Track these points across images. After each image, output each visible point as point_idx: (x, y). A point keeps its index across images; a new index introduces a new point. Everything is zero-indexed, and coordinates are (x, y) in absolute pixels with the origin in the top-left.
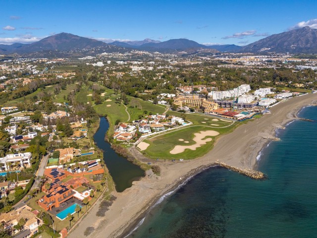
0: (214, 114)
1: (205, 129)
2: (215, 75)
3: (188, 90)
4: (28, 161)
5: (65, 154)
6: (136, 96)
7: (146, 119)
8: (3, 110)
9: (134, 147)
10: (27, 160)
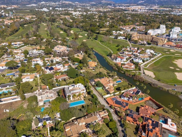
0: (166, 46)
3: (128, 29)
4: (85, 91)
5: (107, 84)
6: (98, 33)
7: (125, 51)
8: (13, 45)
9: (143, 74)
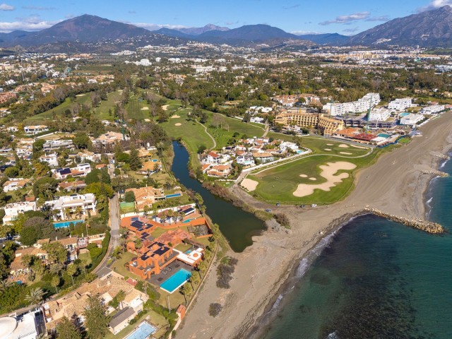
0: (338, 136)
1: (334, 160)
2: (320, 78)
3: (290, 102)
4: (93, 206)
5: (143, 195)
6: (215, 111)
7: (241, 144)
8: (27, 130)
9: (236, 185)
10: (90, 204)
